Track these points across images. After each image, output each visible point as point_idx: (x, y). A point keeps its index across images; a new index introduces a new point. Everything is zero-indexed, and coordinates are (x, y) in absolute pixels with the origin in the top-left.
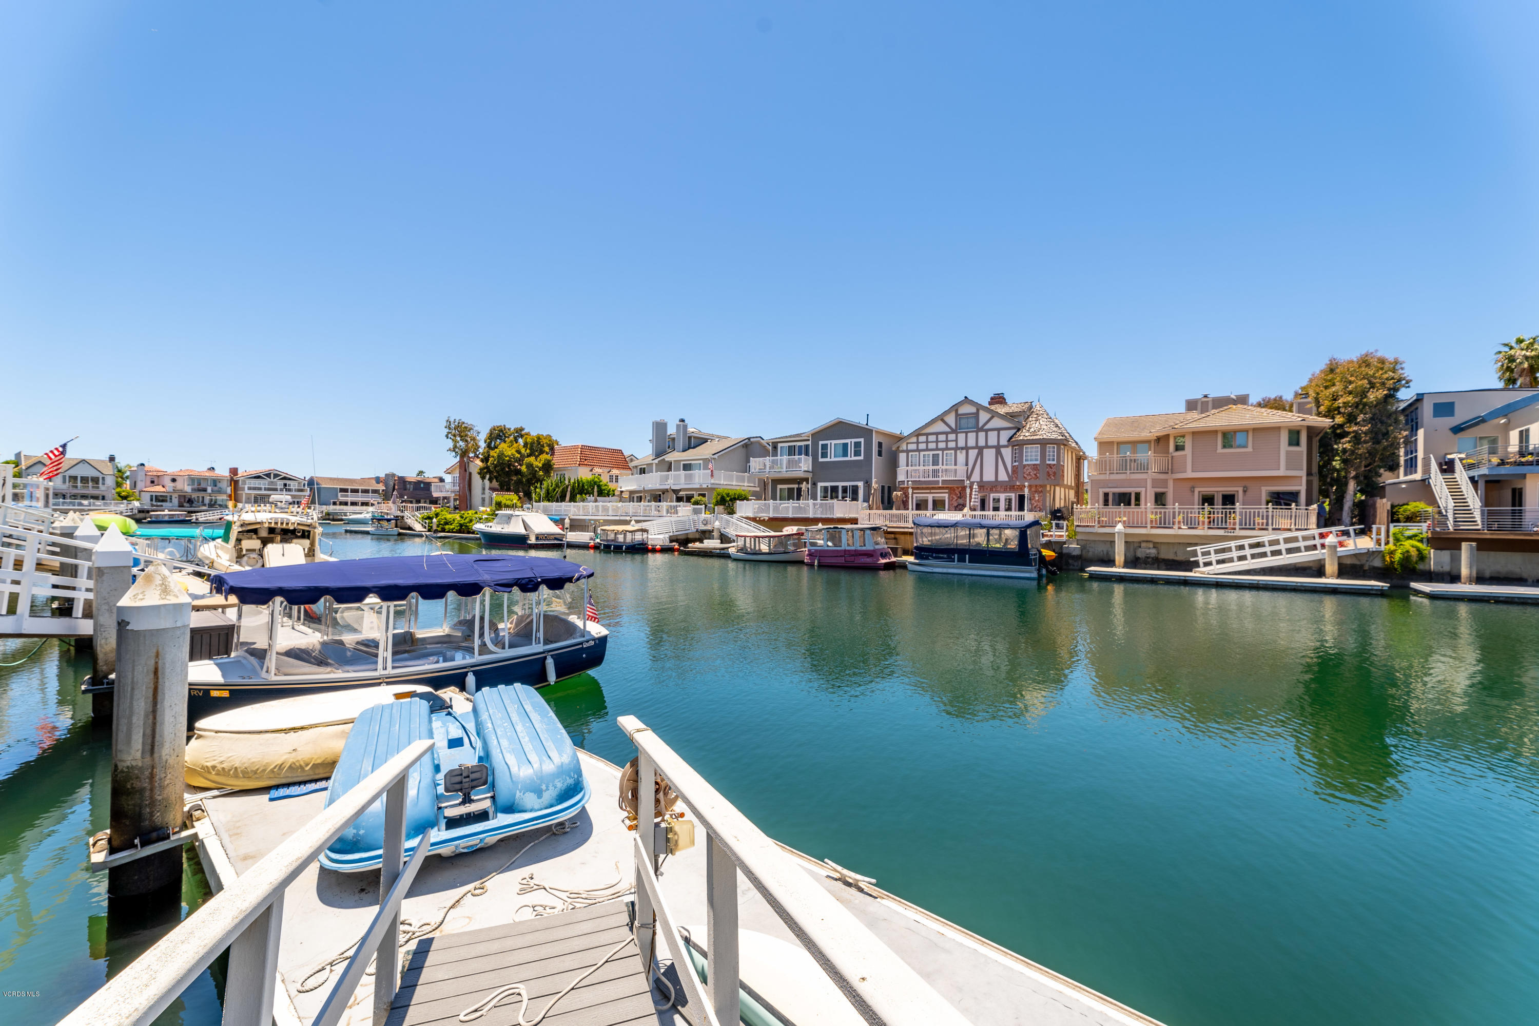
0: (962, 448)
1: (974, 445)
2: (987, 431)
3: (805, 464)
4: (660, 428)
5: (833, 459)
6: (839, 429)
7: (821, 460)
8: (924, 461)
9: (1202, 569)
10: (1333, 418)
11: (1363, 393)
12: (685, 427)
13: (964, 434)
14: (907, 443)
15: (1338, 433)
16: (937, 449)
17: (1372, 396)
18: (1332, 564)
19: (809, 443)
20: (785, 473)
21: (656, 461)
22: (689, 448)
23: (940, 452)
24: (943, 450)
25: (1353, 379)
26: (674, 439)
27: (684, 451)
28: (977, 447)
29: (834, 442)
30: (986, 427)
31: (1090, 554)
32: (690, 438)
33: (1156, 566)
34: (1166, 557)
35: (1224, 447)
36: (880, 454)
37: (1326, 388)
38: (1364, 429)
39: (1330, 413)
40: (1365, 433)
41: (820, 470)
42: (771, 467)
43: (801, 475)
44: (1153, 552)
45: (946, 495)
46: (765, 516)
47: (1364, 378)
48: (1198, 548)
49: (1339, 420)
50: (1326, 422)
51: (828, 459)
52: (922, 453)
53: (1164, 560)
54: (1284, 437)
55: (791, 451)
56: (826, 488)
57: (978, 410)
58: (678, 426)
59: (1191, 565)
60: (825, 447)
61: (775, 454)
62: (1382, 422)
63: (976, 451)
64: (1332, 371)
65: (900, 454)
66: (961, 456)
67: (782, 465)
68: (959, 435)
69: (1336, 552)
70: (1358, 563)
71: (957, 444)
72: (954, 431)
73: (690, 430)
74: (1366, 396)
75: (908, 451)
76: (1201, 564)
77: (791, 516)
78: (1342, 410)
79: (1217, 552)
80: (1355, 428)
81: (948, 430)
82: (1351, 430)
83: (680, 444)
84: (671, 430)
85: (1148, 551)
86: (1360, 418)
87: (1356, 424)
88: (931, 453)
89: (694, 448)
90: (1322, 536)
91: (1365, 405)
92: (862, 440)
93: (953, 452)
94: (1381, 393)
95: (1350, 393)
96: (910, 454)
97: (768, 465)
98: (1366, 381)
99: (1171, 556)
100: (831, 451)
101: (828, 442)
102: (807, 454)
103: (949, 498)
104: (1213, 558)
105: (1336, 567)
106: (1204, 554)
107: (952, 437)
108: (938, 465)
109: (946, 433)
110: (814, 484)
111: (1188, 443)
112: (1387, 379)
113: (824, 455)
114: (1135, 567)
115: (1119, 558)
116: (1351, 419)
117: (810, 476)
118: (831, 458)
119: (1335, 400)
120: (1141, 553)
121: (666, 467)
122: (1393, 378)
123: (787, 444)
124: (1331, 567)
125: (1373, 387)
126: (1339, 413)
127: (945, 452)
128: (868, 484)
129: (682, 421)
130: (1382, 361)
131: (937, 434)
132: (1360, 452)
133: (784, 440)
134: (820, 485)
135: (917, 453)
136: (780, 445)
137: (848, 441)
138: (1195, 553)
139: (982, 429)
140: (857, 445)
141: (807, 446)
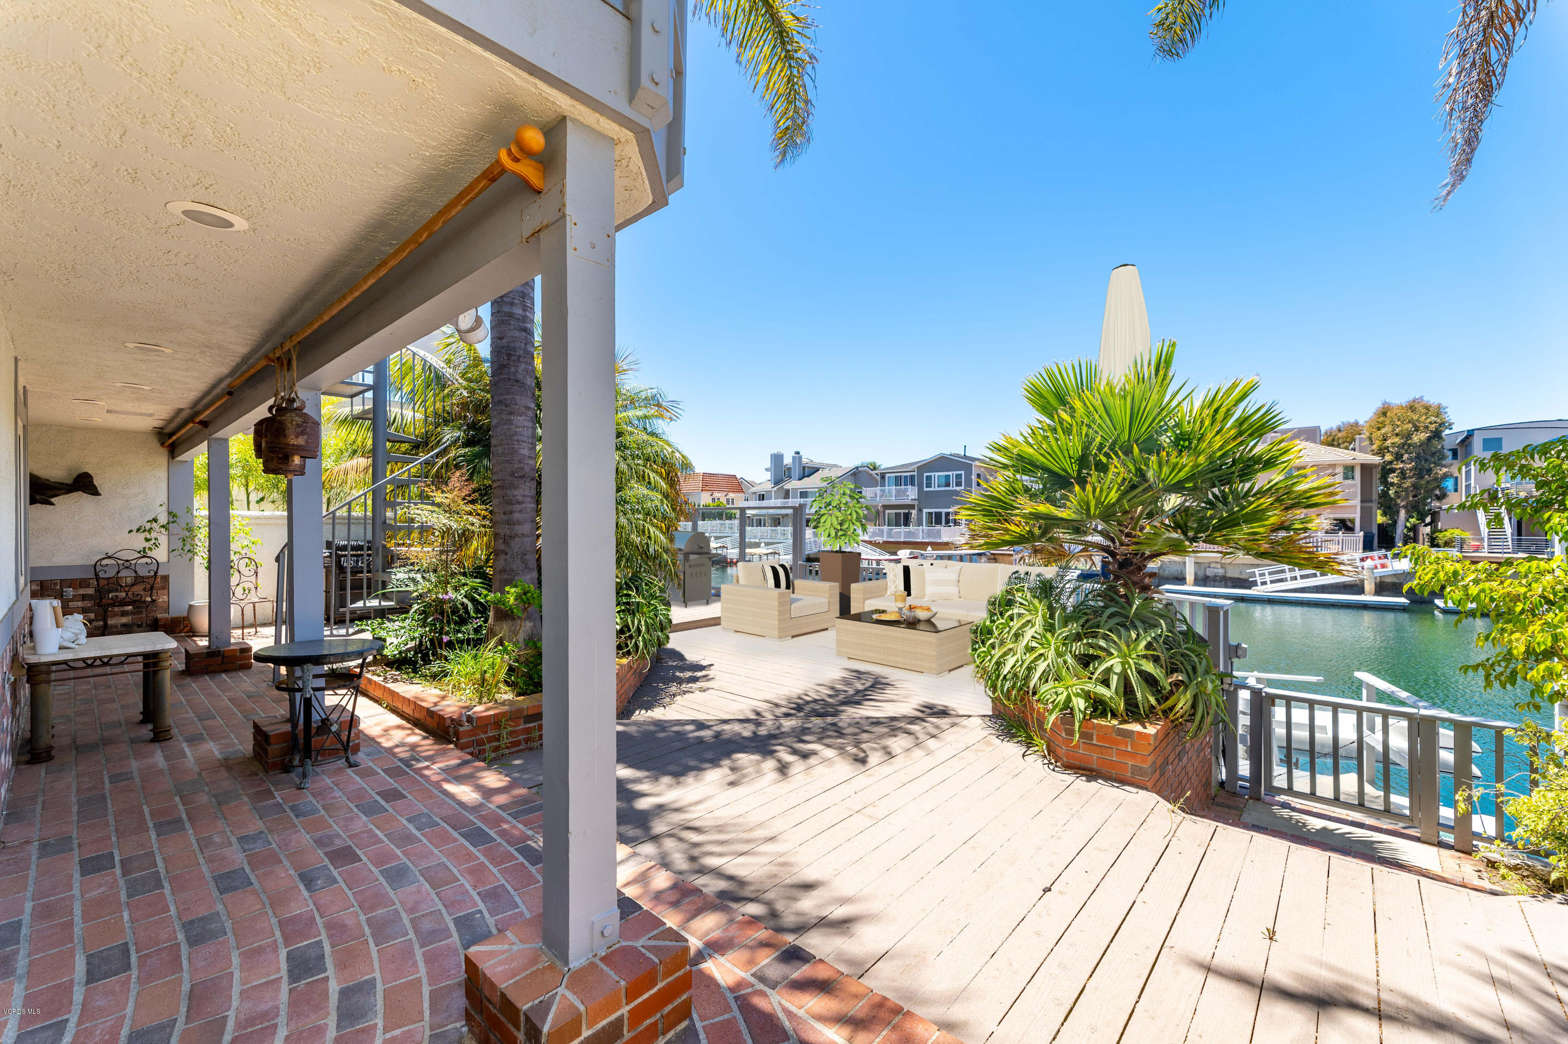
3: (912, 493)
4: (777, 459)
5: (937, 489)
6: (942, 462)
7: (925, 489)
9: (1260, 588)
10: (1383, 456)
11: (1409, 436)
12: (800, 458)
15: (1386, 470)
17: (1419, 437)
18: (1370, 583)
19: (915, 473)
20: (893, 500)
21: (775, 489)
22: (804, 477)
25: (1399, 423)
26: (789, 469)
27: (800, 479)
29: (937, 474)
31: (1166, 573)
32: (804, 468)
33: (1223, 583)
34: (1233, 576)
37: (1379, 429)
38: (1408, 466)
39: (1381, 452)
40: (1411, 470)
41: (925, 498)
42: (881, 496)
43: (909, 502)
44: (1220, 572)
46: (880, 539)
47: (1409, 422)
48: (1256, 570)
49: (1388, 457)
50: (1377, 459)
51: (932, 489)
53: (1230, 578)
54: (1340, 472)
55: (898, 481)
56: (930, 514)
58: (794, 458)
59: (1251, 584)
60: (929, 478)
61: (883, 485)
62: (1426, 460)
64: (1384, 414)
67: (890, 494)
69: (1373, 573)
70: (1397, 581)
73: (804, 460)
74: (1411, 438)
76: (1259, 584)
77: (902, 540)
78: (1391, 449)
79: (1270, 573)
80: (1401, 466)
82: (1397, 467)
83: (796, 473)
84: (788, 460)
85: (1216, 571)
86: (1406, 456)
87: (1402, 462)
89: (808, 476)
90: (1362, 560)
91: (1410, 445)
92: (963, 472)
94: (1423, 436)
95: (1397, 435)
97: (879, 493)
98: (1410, 425)
99: (1236, 575)
100: (935, 481)
101: (932, 474)
102: (912, 484)
104: (1268, 578)
105: (1373, 586)
106: (1261, 575)
110: (920, 510)
112: (1430, 423)
113: (929, 485)
114: (1205, 586)
115: (1190, 577)
116: (1398, 457)
117: (916, 503)
118: (935, 488)
119: (1385, 440)
120: (1209, 572)
121: (783, 495)
122: (1436, 422)
123: (894, 475)
124: (1369, 586)
125: (1417, 430)
126: (1389, 452)
129: (798, 453)
130: (1427, 408)
132: (1405, 486)
133: (892, 470)
134: (925, 511)
136: (887, 475)
137: (950, 473)
138: (1253, 575)
140: (959, 476)
141: (912, 477)
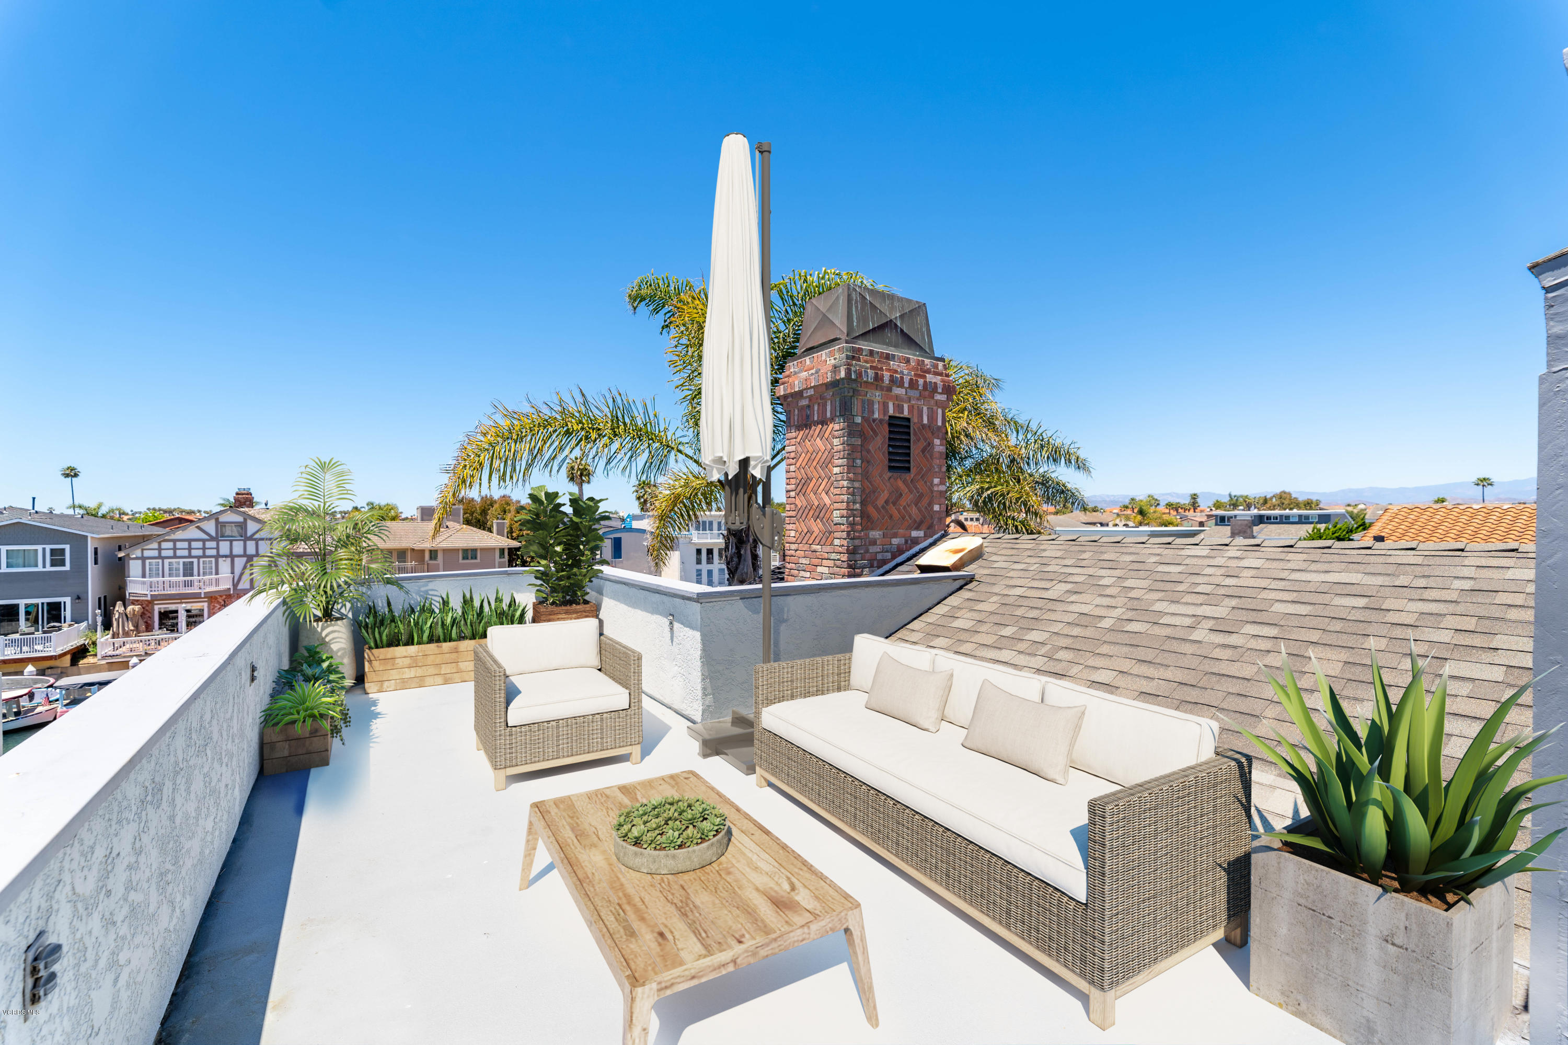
0: (226, 556)
1: (242, 553)
2: (257, 541)
8: (170, 569)
13: (228, 543)
14: (143, 550)
16: (190, 556)
23: (195, 560)
24: (198, 557)
28: (245, 555)
30: (256, 536)
35: (464, 558)
36: (96, 563)
45: (206, 605)
52: (167, 561)
54: (497, 553)
57: (245, 520)
63: (245, 559)
65: (131, 562)
66: (224, 565)
68: (221, 543)
71: (218, 552)
72: (212, 539)
75: (143, 559)
81: (205, 537)
88: (181, 561)
92: (65, 546)
93: (213, 560)
96: (147, 561)
103: (209, 607)
107: (213, 544)
108: (192, 575)
109: (204, 541)
111: (440, 556)
127: (201, 560)
128: (79, 598)
131: (190, 541)
135: (160, 561)
137: (37, 547)
139: (251, 538)
140: (57, 552)
